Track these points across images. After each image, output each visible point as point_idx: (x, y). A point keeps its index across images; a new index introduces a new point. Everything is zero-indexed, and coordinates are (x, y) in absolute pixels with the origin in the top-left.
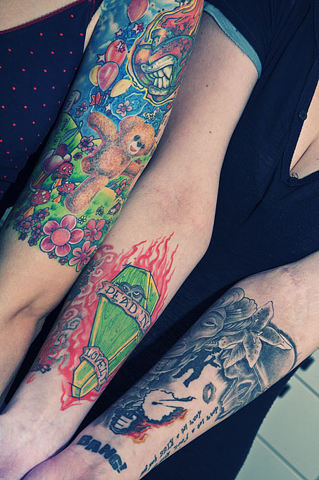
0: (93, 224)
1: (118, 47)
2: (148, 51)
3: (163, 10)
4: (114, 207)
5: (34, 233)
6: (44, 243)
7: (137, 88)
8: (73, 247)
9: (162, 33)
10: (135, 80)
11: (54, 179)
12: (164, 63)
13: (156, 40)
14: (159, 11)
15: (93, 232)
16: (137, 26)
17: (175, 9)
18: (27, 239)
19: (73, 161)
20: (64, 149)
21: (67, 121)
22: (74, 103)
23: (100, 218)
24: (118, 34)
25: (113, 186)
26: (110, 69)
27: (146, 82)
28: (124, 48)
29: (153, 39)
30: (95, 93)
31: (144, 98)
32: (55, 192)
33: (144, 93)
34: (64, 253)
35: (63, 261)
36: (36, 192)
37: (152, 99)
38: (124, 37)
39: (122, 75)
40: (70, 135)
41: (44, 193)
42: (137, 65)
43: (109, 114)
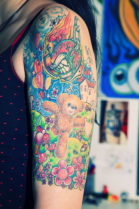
0: (75, 160)
1: (37, 63)
2: (49, 58)
3: (46, 33)
4: (83, 147)
5: (49, 178)
6: (56, 181)
7: (54, 79)
8: (72, 177)
9: (51, 45)
10: (51, 75)
11: (44, 145)
12: (59, 59)
13: (50, 50)
14: (45, 35)
15: (78, 165)
16: (39, 48)
17: (51, 30)
18: (47, 182)
19: (47, 132)
20: (40, 128)
21: (34, 114)
22: (33, 102)
23: (77, 156)
24: (35, 57)
25: (73, 136)
26: (39, 76)
27: (57, 73)
28: (39, 62)
29: (48, 50)
30: (39, 92)
31: (61, 82)
32: (48, 152)
33: (59, 79)
34: (69, 182)
35: (71, 187)
36: (38, 157)
37: (64, 81)
38: (37, 57)
39: (45, 77)
40: (39, 119)
41: (43, 155)
42: (48, 67)
43: (50, 99)
